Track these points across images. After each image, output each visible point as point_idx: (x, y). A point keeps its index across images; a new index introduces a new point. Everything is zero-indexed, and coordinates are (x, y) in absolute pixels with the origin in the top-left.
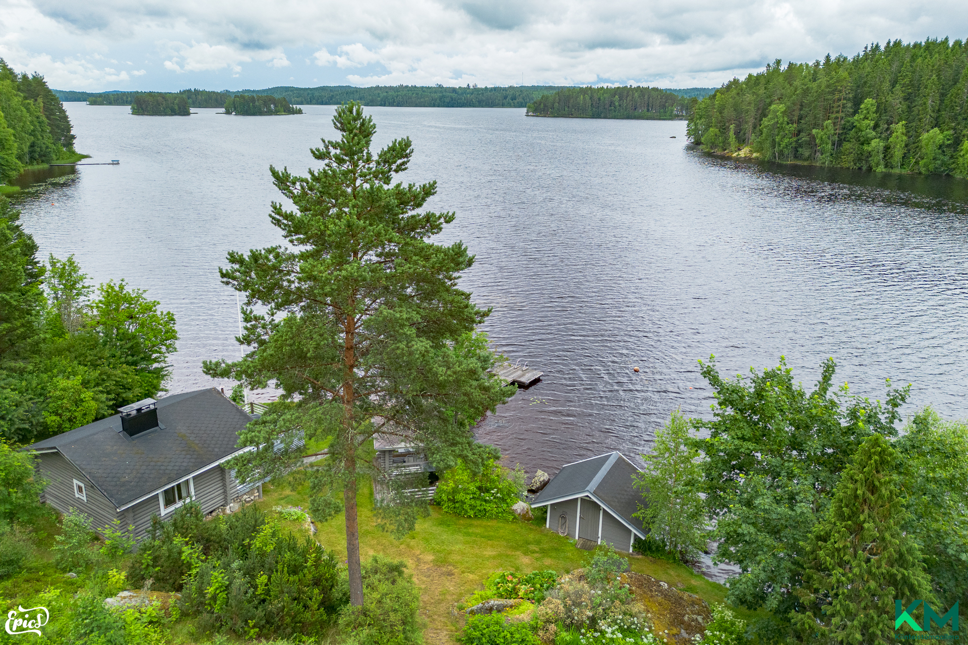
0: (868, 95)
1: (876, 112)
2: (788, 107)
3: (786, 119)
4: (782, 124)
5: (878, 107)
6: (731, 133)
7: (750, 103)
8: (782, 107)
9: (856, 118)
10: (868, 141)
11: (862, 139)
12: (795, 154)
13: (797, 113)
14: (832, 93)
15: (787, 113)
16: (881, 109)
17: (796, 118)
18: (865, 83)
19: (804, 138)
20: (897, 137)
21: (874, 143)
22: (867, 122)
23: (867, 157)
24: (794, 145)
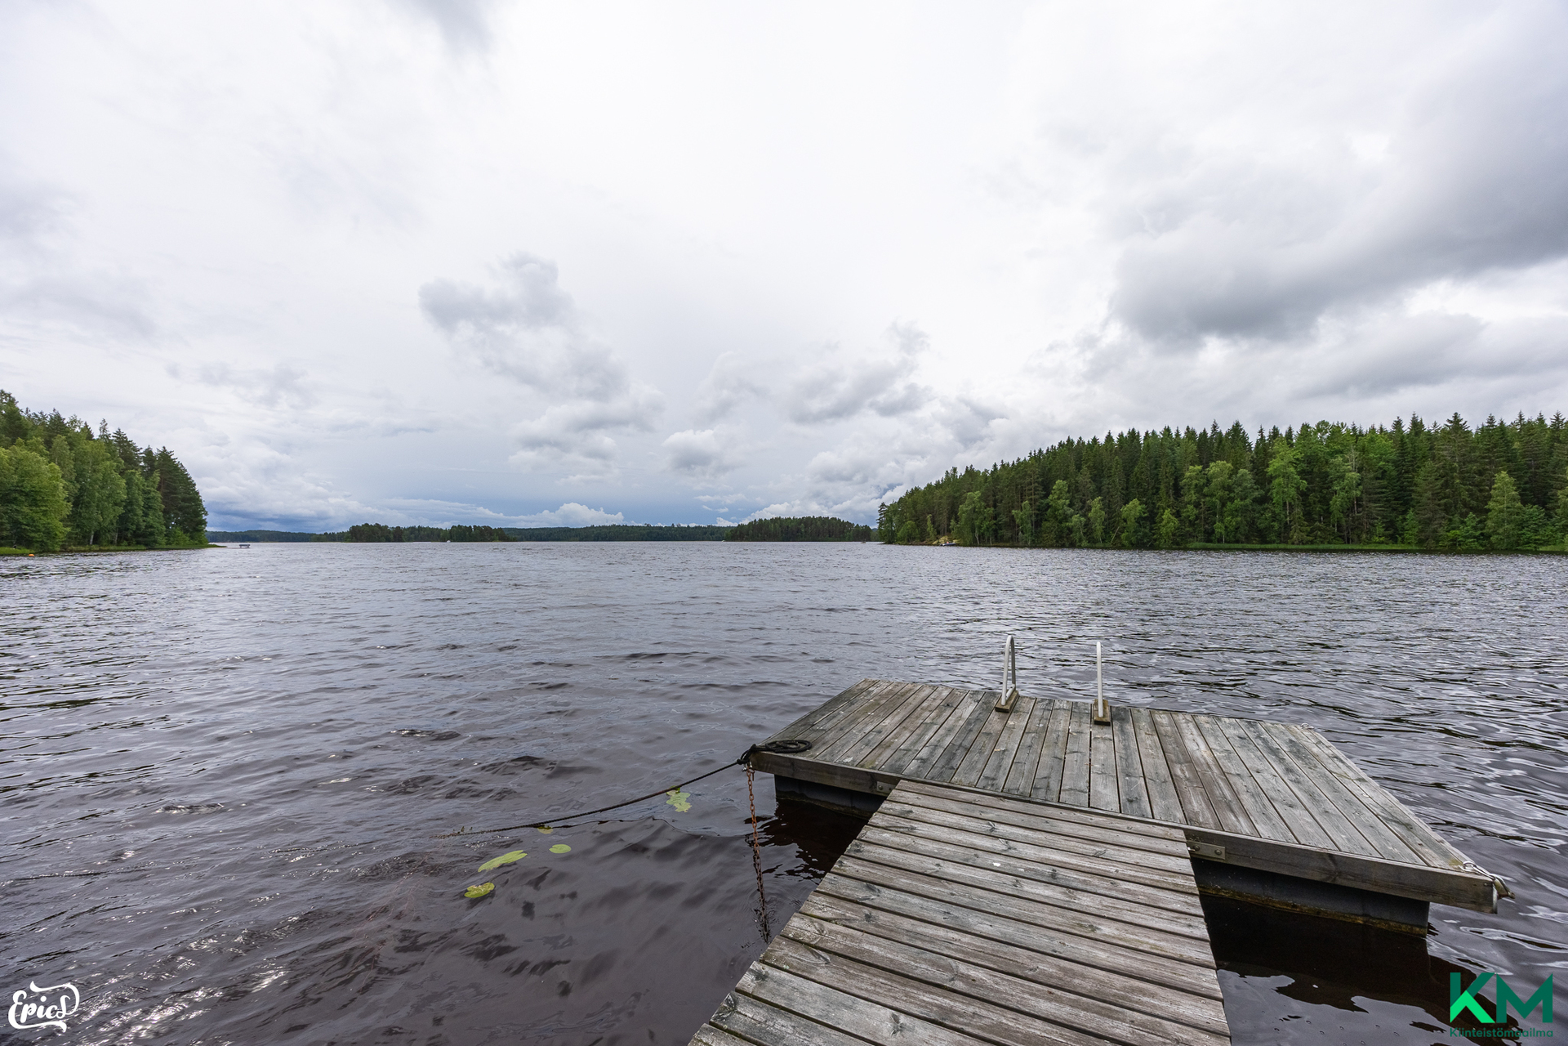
0: (1057, 478)
1: (1068, 492)
2: (982, 493)
3: (983, 504)
4: (980, 508)
5: (1069, 487)
6: (929, 523)
7: (941, 498)
8: (977, 494)
9: (1050, 497)
10: (1066, 518)
11: (1059, 518)
12: (996, 537)
13: (992, 498)
14: (1023, 477)
15: (985, 498)
16: (1074, 489)
17: (991, 503)
18: (1050, 470)
19: (1004, 519)
20: (1096, 512)
21: (1075, 518)
22: (1061, 502)
23: (1068, 534)
24: (994, 527)
